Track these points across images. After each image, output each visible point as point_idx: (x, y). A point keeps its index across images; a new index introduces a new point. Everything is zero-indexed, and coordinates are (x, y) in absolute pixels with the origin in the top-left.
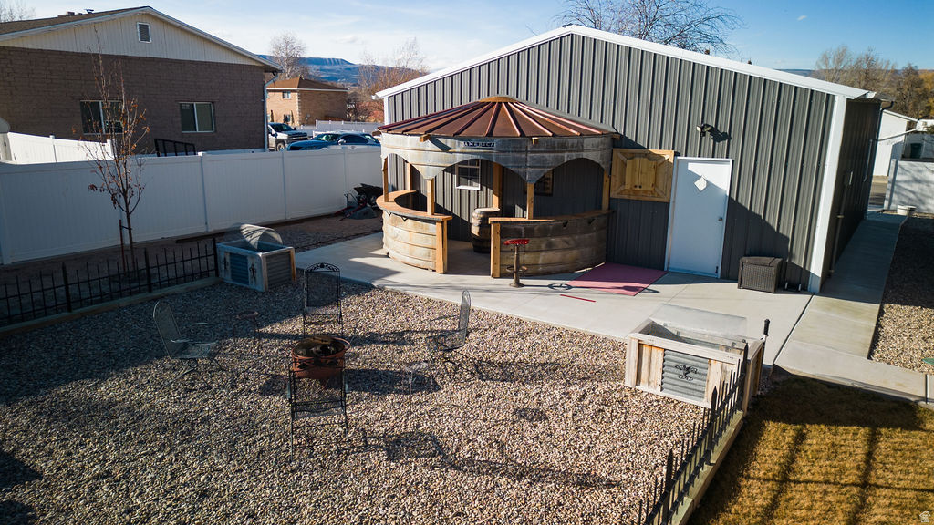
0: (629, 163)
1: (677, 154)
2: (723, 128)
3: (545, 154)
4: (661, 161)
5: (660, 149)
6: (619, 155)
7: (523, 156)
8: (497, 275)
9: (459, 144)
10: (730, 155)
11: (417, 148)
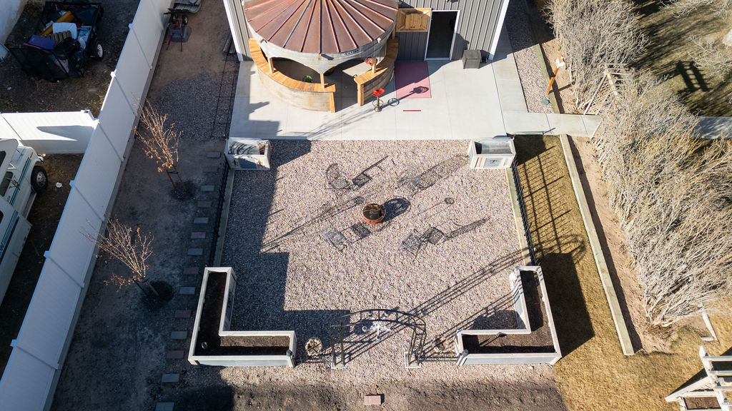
1: (432, 9)
5: (424, 7)
6: (402, 12)
7: (372, 48)
8: (363, 104)
9: (341, 55)
10: (459, 8)
11: (312, 59)
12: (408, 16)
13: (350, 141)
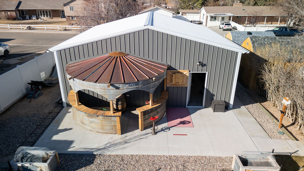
0: (174, 75)
1: (190, 71)
2: (205, 62)
3: (156, 82)
5: (184, 70)
6: (170, 72)
7: (149, 85)
8: (143, 130)
9: (125, 85)
10: (207, 71)
11: (104, 88)
13: (129, 155)
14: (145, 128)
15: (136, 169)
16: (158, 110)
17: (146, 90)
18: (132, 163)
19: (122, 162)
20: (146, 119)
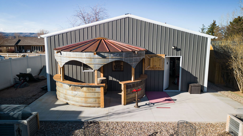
1: (166, 55)
2: (179, 47)
3: (137, 57)
4: (161, 58)
5: (160, 54)
6: (147, 56)
7: (132, 58)
8: (126, 104)
9: (110, 55)
10: (181, 55)
11: (90, 57)
12: (151, 59)
13: (114, 122)
14: (127, 103)
15: (123, 133)
16: (139, 87)
17: (129, 62)
18: (118, 128)
19: (107, 128)
20: (128, 93)
